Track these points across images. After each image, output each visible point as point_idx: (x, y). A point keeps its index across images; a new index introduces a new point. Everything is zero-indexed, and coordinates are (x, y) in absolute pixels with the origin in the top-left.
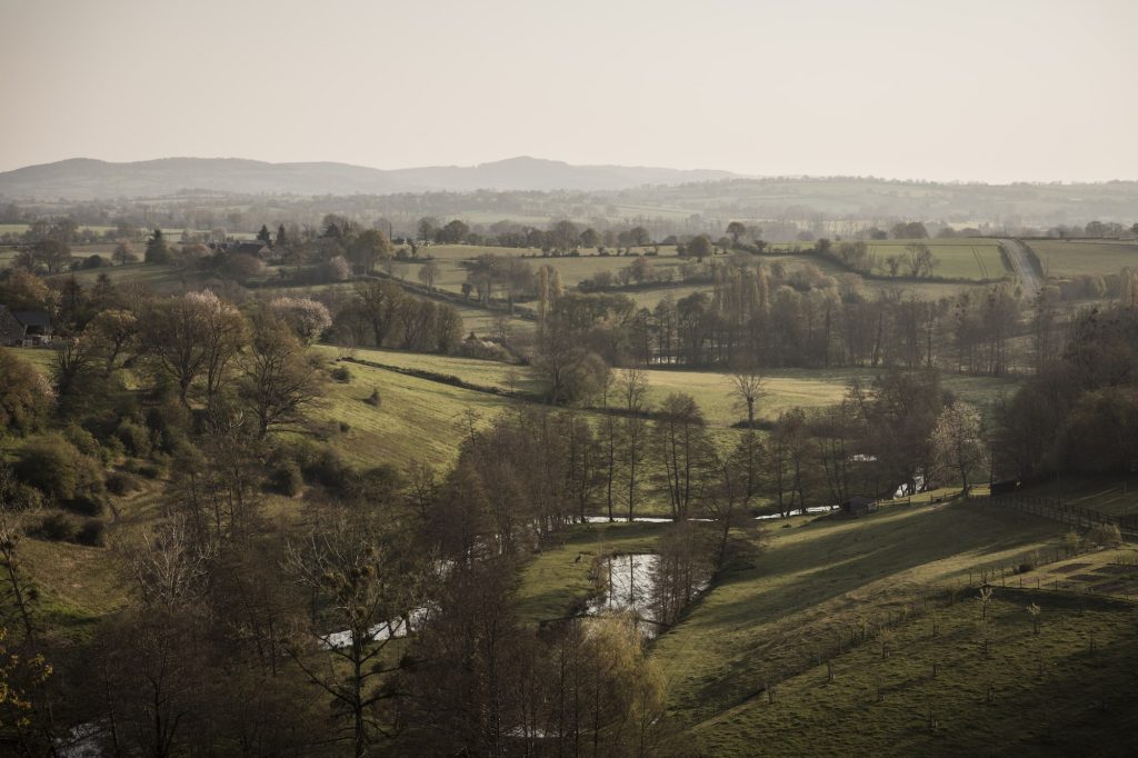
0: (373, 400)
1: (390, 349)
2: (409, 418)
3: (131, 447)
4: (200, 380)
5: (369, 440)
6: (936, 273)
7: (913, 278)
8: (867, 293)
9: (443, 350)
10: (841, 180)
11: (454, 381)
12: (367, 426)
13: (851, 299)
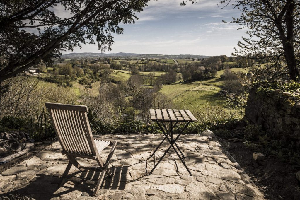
0: (116, 74)
1: (115, 69)
2: (120, 76)
3: (93, 79)
4: (99, 72)
5: (117, 78)
6: (167, 62)
7: (165, 63)
8: (161, 64)
9: (121, 70)
10: (154, 54)
11: (123, 72)
12: (116, 77)
13: (160, 65)
